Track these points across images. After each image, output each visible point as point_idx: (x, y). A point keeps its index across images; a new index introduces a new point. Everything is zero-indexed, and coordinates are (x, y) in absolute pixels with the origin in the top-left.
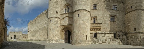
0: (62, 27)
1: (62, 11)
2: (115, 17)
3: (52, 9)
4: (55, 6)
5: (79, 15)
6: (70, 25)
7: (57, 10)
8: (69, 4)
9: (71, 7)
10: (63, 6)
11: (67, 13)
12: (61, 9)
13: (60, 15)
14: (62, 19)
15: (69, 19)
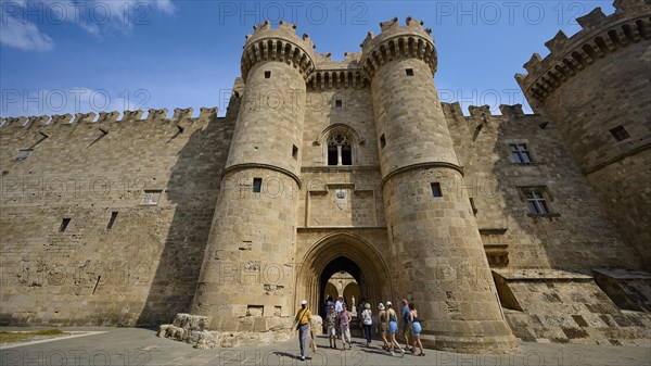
0: (314, 240)
1: (316, 151)
2: (545, 195)
3: (273, 120)
4: (291, 115)
5: (437, 189)
6: (367, 228)
7: (295, 137)
8: (348, 127)
9: (362, 143)
10: (320, 129)
11: (341, 171)
12: (310, 143)
13: (303, 170)
14: (313, 193)
15: (357, 201)
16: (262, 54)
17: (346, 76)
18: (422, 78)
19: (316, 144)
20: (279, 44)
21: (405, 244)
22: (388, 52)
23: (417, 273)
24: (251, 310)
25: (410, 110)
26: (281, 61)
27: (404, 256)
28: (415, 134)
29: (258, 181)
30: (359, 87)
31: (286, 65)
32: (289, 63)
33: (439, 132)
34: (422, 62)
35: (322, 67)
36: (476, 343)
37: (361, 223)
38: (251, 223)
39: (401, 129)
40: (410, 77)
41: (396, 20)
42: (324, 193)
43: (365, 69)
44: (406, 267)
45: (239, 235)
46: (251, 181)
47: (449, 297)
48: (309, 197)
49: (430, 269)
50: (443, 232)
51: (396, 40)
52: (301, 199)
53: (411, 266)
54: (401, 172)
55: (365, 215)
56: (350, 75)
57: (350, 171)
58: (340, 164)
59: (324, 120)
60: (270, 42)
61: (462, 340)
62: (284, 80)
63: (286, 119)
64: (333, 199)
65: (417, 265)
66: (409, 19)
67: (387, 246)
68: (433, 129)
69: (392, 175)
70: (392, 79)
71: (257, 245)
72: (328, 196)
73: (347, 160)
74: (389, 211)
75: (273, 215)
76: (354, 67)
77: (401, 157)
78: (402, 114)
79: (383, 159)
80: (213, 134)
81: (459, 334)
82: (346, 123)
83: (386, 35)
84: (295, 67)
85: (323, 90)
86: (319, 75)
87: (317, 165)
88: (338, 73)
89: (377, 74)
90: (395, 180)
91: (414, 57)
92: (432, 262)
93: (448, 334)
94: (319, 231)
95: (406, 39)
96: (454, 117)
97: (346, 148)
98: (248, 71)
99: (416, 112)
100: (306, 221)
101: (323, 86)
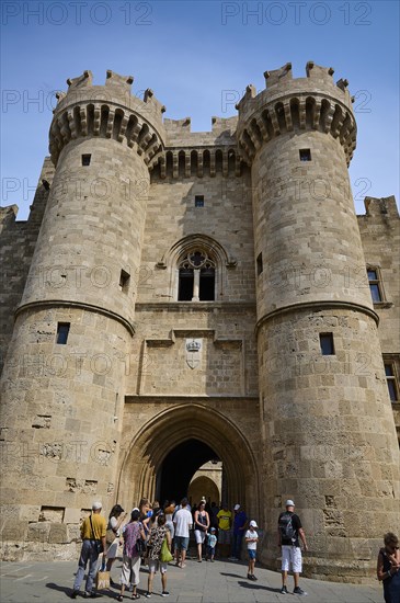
0: (149, 414)
1: (160, 277)
3: (91, 233)
4: (121, 224)
5: (327, 342)
6: (229, 399)
7: (125, 257)
8: (211, 240)
9: (231, 266)
10: (167, 242)
11: (197, 309)
12: (152, 265)
13: (139, 307)
14: (152, 344)
15: (217, 355)
16: (79, 126)
17: (212, 156)
18: (324, 165)
19: (161, 266)
20: (105, 110)
21: (277, 424)
22: (275, 121)
23: (289, 467)
24: (47, 513)
25: (299, 217)
26: (108, 136)
27: (274, 443)
28: (304, 257)
29: (64, 328)
30: (232, 175)
31: (116, 144)
32: (120, 140)
33: (342, 253)
34: (328, 137)
35: (176, 143)
36: (357, 569)
37: (220, 391)
38: (50, 389)
39: (285, 248)
40: (305, 164)
41: (289, 67)
42: (169, 344)
43: (242, 147)
44: (276, 459)
45: (33, 406)
46: (54, 327)
47: (329, 503)
48: (145, 351)
49: (306, 462)
50: (329, 408)
51: (287, 102)
52: (134, 352)
53: (281, 457)
54: (279, 315)
55: (227, 379)
56: (219, 155)
57: (210, 310)
58: (196, 299)
59: (173, 229)
60: (91, 108)
61: (338, 564)
62: (111, 168)
63: (111, 229)
64: (180, 353)
65: (289, 456)
66: (310, 66)
67: (257, 426)
68: (332, 248)
69: (268, 319)
70: (278, 165)
71: (59, 421)
72: (174, 348)
73: (207, 293)
74: (263, 373)
75: (85, 377)
76: (226, 142)
77: (281, 291)
78: (288, 223)
79: (259, 292)
80: (9, 248)
81: (336, 556)
82: (209, 234)
83: (272, 93)
84: (130, 145)
85: (176, 180)
86: (169, 156)
87: (161, 300)
88: (200, 152)
89: (258, 155)
90: (271, 328)
91: (315, 129)
92: (310, 452)
93: (320, 555)
94: (157, 400)
95: (302, 100)
96: (385, 222)
97: (207, 273)
98: (59, 152)
99: (308, 221)
100: (139, 386)
101: (176, 173)
